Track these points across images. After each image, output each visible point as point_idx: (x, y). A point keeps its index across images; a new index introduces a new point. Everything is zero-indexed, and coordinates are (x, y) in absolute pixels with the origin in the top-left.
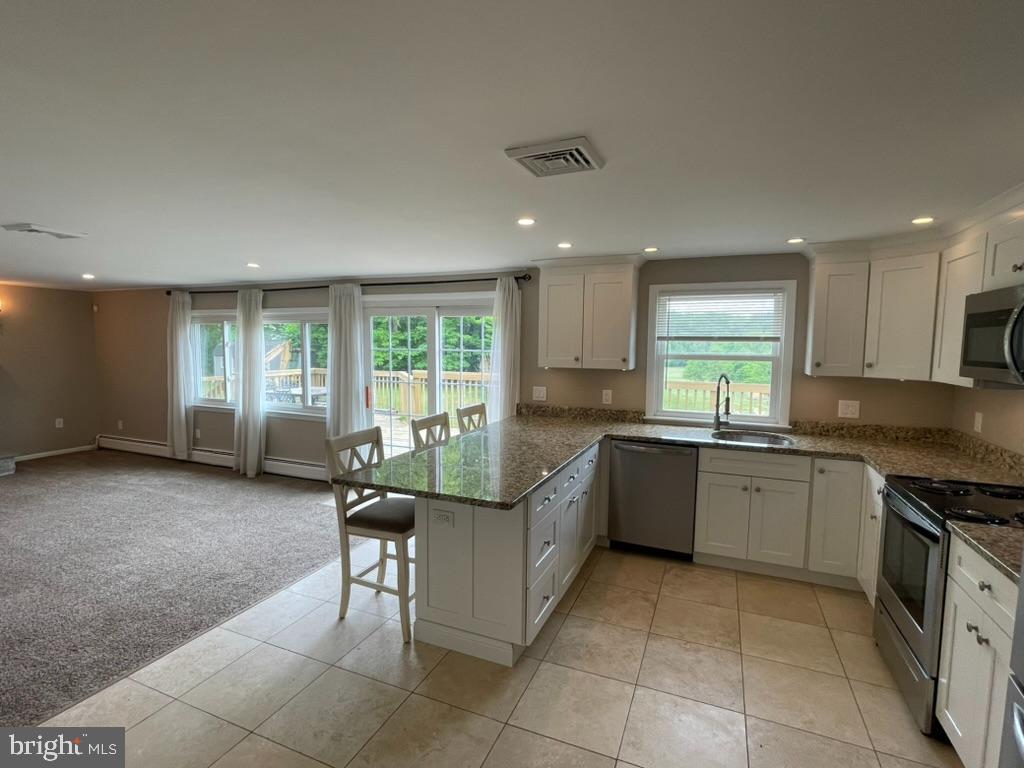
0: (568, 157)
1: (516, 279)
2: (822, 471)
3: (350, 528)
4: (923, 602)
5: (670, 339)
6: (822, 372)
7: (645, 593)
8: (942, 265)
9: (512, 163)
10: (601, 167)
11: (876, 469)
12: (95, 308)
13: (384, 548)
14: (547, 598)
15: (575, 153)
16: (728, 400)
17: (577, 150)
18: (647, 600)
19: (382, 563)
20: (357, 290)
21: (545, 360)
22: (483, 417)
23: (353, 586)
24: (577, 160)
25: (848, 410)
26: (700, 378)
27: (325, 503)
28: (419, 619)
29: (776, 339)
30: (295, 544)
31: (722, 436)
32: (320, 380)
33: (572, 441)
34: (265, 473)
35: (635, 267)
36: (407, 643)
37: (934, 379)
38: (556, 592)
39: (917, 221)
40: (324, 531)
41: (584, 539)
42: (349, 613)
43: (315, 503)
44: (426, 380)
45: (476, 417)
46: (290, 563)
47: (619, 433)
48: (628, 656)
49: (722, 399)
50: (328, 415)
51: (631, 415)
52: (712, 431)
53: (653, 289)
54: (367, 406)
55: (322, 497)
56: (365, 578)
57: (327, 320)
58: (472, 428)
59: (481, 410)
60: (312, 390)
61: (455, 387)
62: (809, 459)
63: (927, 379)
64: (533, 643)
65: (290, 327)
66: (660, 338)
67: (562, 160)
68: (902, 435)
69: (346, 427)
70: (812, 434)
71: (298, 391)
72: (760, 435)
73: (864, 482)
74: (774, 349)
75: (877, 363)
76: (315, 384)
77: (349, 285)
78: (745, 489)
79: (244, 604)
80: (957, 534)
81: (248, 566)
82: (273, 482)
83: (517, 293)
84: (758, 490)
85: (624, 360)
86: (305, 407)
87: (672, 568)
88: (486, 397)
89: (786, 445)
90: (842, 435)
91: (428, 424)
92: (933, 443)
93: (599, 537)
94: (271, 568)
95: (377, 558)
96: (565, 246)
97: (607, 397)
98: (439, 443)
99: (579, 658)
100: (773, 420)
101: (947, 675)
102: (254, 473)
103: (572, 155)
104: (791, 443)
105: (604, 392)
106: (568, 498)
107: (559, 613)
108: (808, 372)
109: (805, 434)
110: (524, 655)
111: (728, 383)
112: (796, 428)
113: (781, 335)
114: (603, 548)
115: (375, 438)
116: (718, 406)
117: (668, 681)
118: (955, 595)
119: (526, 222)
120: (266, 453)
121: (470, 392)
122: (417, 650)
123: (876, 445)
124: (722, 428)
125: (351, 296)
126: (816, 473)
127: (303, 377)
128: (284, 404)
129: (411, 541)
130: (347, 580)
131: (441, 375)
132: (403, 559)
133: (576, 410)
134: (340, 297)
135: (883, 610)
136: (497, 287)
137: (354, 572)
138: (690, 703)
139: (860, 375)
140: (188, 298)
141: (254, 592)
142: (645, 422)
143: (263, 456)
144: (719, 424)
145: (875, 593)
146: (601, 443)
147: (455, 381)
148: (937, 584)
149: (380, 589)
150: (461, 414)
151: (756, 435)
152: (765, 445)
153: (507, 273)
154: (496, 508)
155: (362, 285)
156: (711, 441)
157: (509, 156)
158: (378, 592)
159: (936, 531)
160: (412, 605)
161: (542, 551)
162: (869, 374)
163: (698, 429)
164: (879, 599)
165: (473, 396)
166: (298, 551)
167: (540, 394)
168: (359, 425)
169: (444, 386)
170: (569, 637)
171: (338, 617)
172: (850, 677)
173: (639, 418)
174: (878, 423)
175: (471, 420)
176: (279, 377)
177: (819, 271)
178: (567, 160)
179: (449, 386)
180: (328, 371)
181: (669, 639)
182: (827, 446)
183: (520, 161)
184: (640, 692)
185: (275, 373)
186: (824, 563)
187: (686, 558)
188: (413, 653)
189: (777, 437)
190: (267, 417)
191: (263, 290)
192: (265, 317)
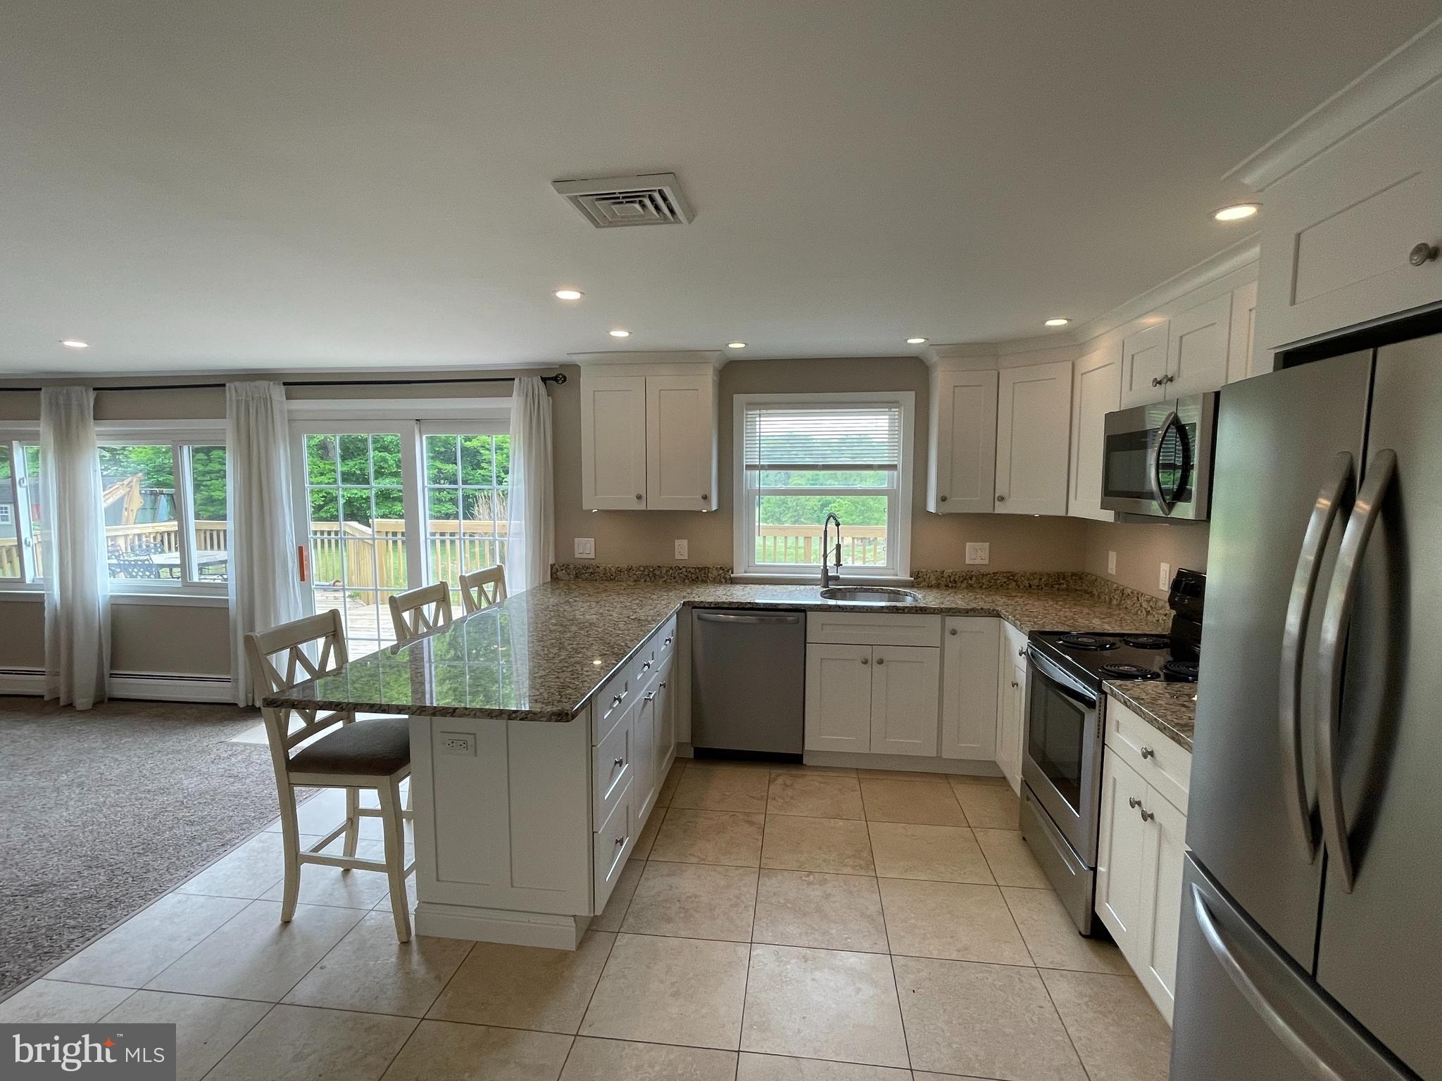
0: (647, 202)
1: (544, 380)
2: (954, 633)
3: (295, 776)
4: (1079, 779)
5: (763, 467)
6: (949, 508)
7: (748, 814)
8: (1075, 377)
9: (563, 203)
10: (690, 221)
11: (1015, 625)
13: (353, 801)
14: (621, 842)
15: (657, 196)
16: (838, 547)
17: (660, 192)
18: (751, 823)
19: (351, 825)
20: (278, 392)
21: (592, 500)
22: (500, 584)
23: (305, 868)
24: (657, 208)
25: (977, 554)
26: (778, 520)
27: (234, 740)
28: (423, 903)
29: (893, 467)
30: (185, 813)
31: (831, 594)
32: (212, 540)
33: (641, 614)
34: (112, 700)
35: (714, 367)
36: (405, 943)
37: (1071, 514)
38: (631, 830)
39: (1050, 323)
40: (238, 785)
41: (663, 751)
42: (298, 915)
43: (217, 739)
44: (403, 534)
45: (489, 587)
46: (178, 847)
47: (702, 599)
48: (737, 905)
49: (831, 548)
50: (232, 596)
51: (715, 573)
52: (820, 589)
53: (739, 399)
54: (302, 578)
55: (228, 730)
56: (323, 852)
57: (224, 441)
58: (484, 605)
59: (496, 576)
60: (197, 556)
61: (452, 542)
62: (938, 617)
63: (1062, 513)
64: (604, 912)
65: (139, 453)
66: (750, 467)
67: (637, 206)
68: (1036, 582)
69: (266, 614)
70: (938, 586)
71: (174, 557)
72: (877, 591)
73: (1002, 641)
74: (891, 481)
75: (1009, 495)
76: (203, 546)
77: (264, 383)
78: (865, 662)
79: (90, 930)
80: (1114, 695)
81: (93, 862)
82: (126, 713)
83: (545, 402)
84: (881, 662)
85: (705, 498)
86: (188, 585)
87: (778, 776)
88: (502, 559)
89: (908, 602)
90: (971, 586)
91: (415, 601)
92: (1067, 589)
93: (679, 745)
94: (141, 860)
95: (342, 818)
96: (620, 334)
97: (682, 550)
98: (433, 629)
99: (669, 920)
100: (892, 571)
101: (1106, 864)
102: (91, 701)
103: (652, 199)
104: (915, 599)
105: (677, 542)
106: (641, 695)
107: (637, 861)
108: (932, 508)
109: (930, 587)
110: (590, 929)
111: (838, 525)
112: (919, 580)
113: (898, 461)
114: (687, 760)
115: (331, 627)
116: (825, 556)
117: (792, 929)
118: (1115, 768)
119: (569, 295)
120: (113, 665)
121: (477, 549)
122: (423, 953)
123: (1009, 596)
124: (831, 585)
125: (267, 401)
126: (947, 635)
127: (181, 534)
128: (139, 581)
129: (405, 786)
130: (294, 859)
131: (427, 525)
132: (391, 814)
133: (638, 569)
134: (247, 403)
135: (1031, 795)
136: (514, 393)
137: (305, 846)
138: (822, 953)
139: (990, 511)
141: (110, 906)
142: (733, 581)
143: (107, 671)
144: (827, 579)
145: (1019, 777)
146: (678, 613)
147: (452, 534)
148: (1094, 758)
149: (348, 865)
150: (466, 583)
151: (873, 591)
152: (883, 604)
153: (529, 371)
154: (549, 720)
155: (285, 384)
156: (819, 601)
157: (560, 191)
158: (347, 871)
159: (1091, 694)
160: (411, 881)
161: (612, 775)
162: (1001, 509)
163: (802, 587)
164: (1025, 783)
165: (482, 556)
166: (192, 823)
167: (585, 548)
168: (290, 612)
169: (433, 542)
170: (653, 893)
171: (278, 922)
172: (1001, 883)
173: (726, 577)
174: (1011, 570)
175: (482, 591)
176: (126, 536)
177: (942, 381)
178: (643, 206)
179: (443, 542)
180: (230, 525)
181: (786, 873)
182: (957, 600)
183: (574, 200)
184: (758, 951)
185: (118, 530)
186: (960, 748)
187: (793, 760)
188: (416, 957)
189: (898, 593)
190: (112, 604)
191: (95, 389)
192: (100, 435)
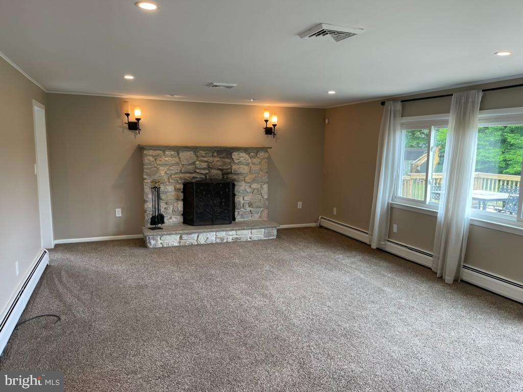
12: (327, 121)
34: (462, 281)
102: (452, 279)
140: (399, 106)
143: (462, 264)
190: (470, 224)
191: (483, 91)
192: (481, 120)
